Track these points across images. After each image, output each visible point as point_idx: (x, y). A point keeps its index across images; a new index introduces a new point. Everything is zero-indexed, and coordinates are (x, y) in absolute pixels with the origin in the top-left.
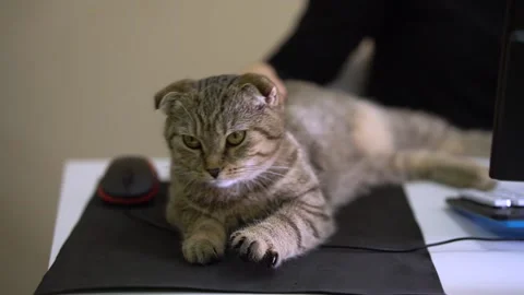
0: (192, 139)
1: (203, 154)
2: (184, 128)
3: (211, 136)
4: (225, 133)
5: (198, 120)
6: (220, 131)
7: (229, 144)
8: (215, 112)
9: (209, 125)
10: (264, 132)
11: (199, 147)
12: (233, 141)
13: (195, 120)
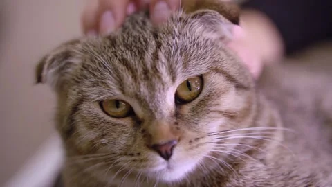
0: (117, 103)
1: (138, 122)
2: (98, 89)
3: (151, 87)
4: (173, 80)
5: (121, 67)
6: (166, 77)
7: (179, 101)
8: (151, 51)
9: (146, 72)
10: (230, 78)
11: (130, 113)
12: (185, 94)
13: (116, 70)
